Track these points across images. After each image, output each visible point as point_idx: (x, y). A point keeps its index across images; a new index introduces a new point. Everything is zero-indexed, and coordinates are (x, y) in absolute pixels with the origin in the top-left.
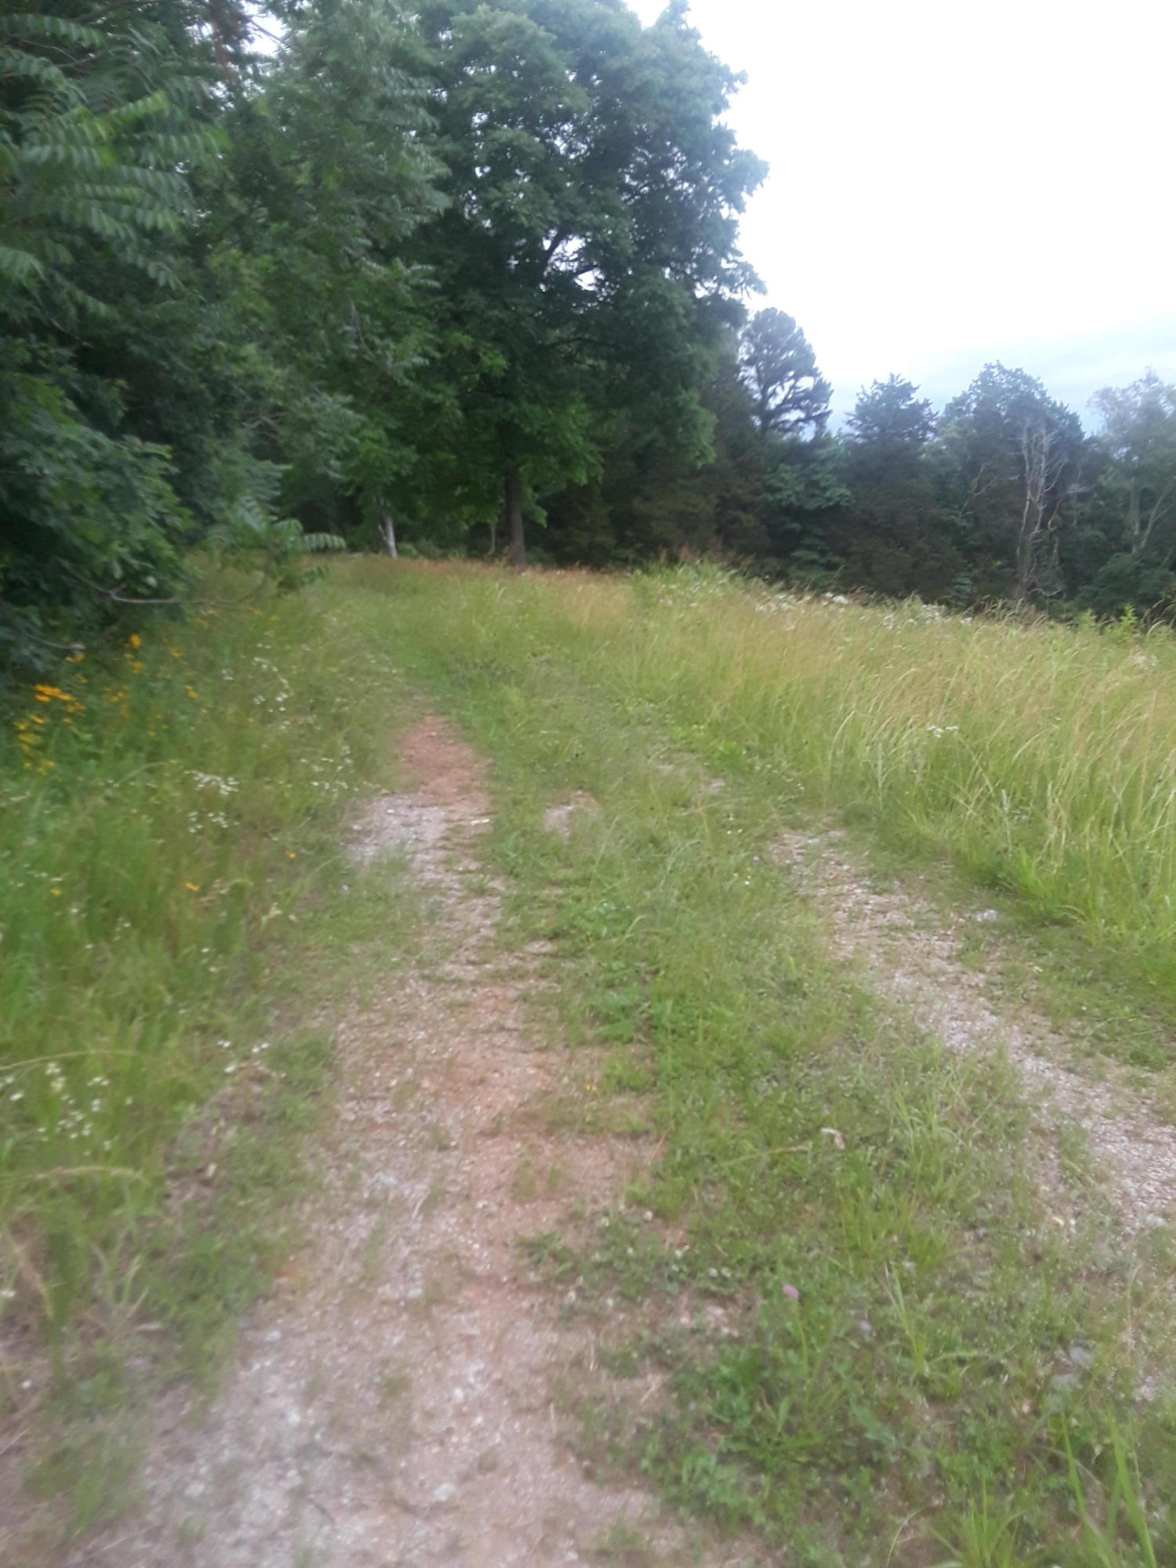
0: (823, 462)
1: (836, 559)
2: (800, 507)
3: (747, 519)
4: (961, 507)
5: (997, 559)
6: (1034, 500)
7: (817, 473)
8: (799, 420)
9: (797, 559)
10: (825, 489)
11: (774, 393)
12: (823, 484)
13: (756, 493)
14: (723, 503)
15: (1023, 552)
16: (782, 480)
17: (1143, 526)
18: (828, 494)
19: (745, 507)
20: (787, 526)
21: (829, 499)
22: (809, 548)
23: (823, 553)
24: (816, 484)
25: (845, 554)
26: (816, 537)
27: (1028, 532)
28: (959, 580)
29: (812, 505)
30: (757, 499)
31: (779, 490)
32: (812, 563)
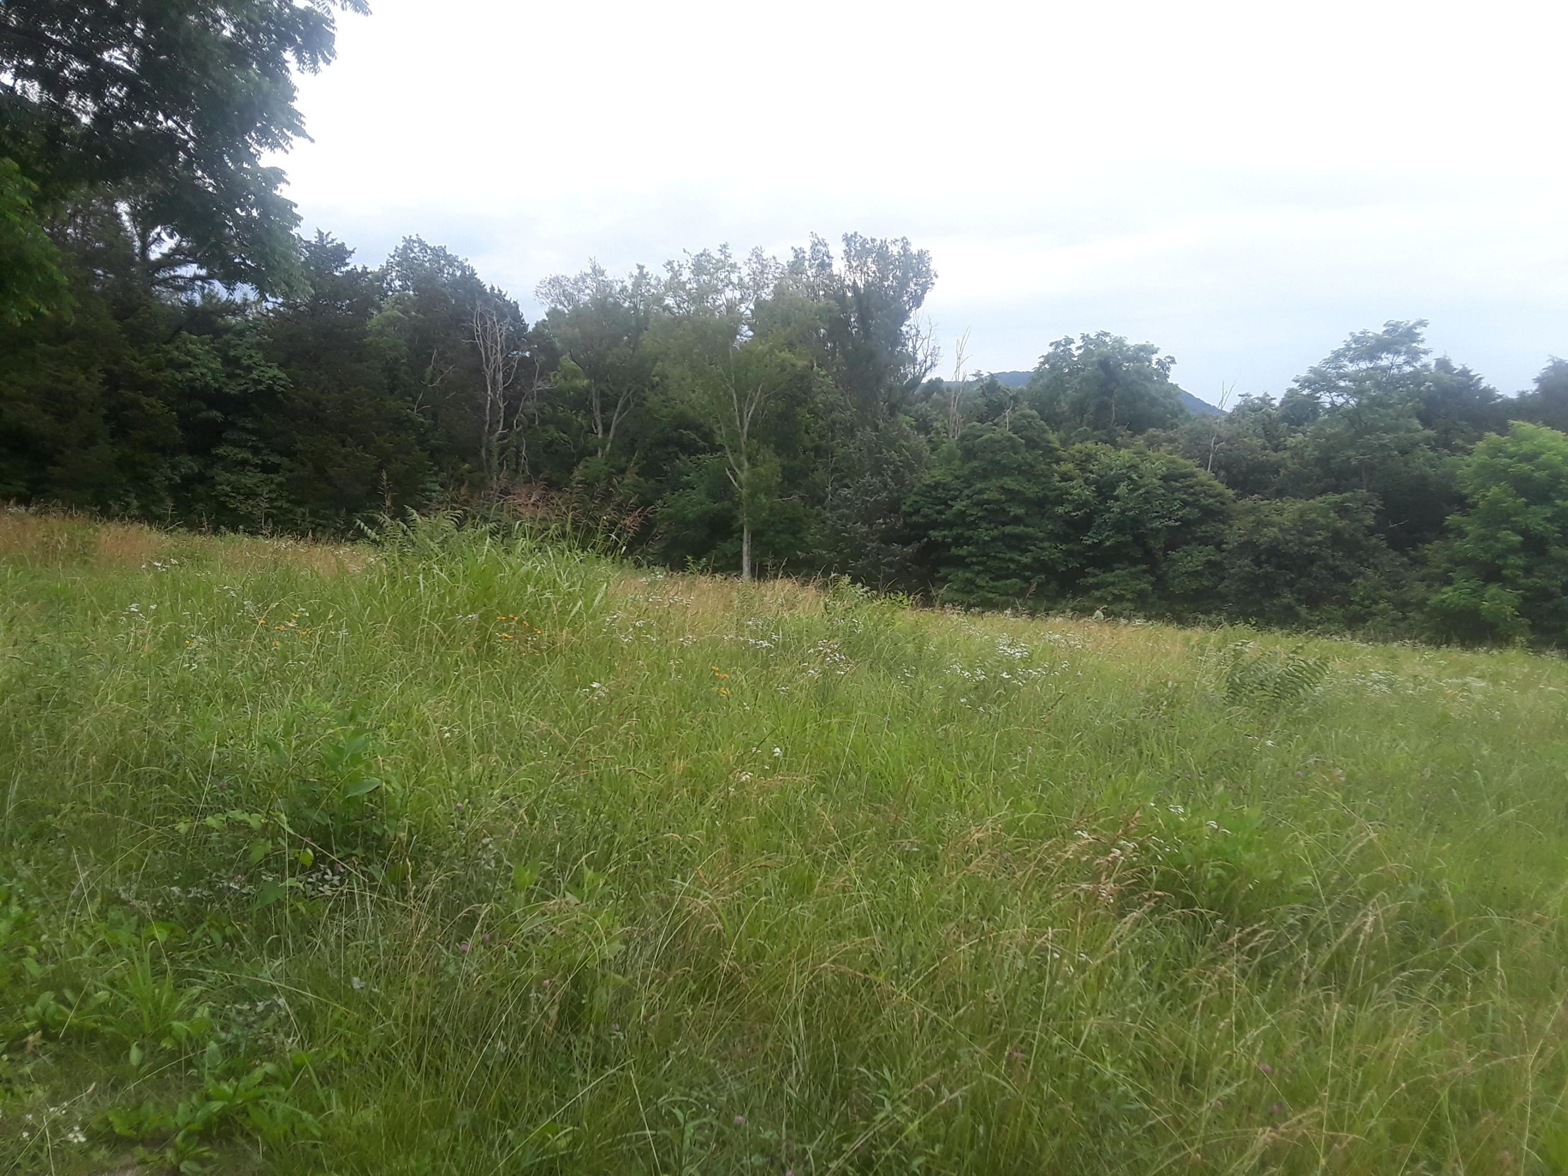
0: (240, 334)
1: (275, 459)
2: (218, 391)
3: (151, 404)
4: (414, 402)
5: (464, 461)
6: (493, 396)
7: (235, 346)
8: (196, 277)
9: (222, 458)
10: (249, 369)
11: (159, 239)
12: (245, 362)
13: (158, 369)
14: (113, 382)
15: (489, 452)
16: (188, 353)
17: (606, 430)
18: (254, 375)
19: (148, 387)
20: (204, 414)
21: (258, 382)
22: (235, 444)
23: (256, 451)
24: (236, 361)
25: (290, 454)
26: (244, 429)
27: (492, 432)
28: (429, 485)
29: (233, 389)
30: (160, 376)
31: (188, 365)
32: (244, 463)
